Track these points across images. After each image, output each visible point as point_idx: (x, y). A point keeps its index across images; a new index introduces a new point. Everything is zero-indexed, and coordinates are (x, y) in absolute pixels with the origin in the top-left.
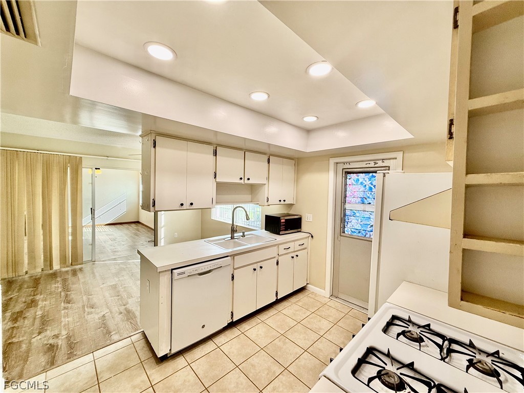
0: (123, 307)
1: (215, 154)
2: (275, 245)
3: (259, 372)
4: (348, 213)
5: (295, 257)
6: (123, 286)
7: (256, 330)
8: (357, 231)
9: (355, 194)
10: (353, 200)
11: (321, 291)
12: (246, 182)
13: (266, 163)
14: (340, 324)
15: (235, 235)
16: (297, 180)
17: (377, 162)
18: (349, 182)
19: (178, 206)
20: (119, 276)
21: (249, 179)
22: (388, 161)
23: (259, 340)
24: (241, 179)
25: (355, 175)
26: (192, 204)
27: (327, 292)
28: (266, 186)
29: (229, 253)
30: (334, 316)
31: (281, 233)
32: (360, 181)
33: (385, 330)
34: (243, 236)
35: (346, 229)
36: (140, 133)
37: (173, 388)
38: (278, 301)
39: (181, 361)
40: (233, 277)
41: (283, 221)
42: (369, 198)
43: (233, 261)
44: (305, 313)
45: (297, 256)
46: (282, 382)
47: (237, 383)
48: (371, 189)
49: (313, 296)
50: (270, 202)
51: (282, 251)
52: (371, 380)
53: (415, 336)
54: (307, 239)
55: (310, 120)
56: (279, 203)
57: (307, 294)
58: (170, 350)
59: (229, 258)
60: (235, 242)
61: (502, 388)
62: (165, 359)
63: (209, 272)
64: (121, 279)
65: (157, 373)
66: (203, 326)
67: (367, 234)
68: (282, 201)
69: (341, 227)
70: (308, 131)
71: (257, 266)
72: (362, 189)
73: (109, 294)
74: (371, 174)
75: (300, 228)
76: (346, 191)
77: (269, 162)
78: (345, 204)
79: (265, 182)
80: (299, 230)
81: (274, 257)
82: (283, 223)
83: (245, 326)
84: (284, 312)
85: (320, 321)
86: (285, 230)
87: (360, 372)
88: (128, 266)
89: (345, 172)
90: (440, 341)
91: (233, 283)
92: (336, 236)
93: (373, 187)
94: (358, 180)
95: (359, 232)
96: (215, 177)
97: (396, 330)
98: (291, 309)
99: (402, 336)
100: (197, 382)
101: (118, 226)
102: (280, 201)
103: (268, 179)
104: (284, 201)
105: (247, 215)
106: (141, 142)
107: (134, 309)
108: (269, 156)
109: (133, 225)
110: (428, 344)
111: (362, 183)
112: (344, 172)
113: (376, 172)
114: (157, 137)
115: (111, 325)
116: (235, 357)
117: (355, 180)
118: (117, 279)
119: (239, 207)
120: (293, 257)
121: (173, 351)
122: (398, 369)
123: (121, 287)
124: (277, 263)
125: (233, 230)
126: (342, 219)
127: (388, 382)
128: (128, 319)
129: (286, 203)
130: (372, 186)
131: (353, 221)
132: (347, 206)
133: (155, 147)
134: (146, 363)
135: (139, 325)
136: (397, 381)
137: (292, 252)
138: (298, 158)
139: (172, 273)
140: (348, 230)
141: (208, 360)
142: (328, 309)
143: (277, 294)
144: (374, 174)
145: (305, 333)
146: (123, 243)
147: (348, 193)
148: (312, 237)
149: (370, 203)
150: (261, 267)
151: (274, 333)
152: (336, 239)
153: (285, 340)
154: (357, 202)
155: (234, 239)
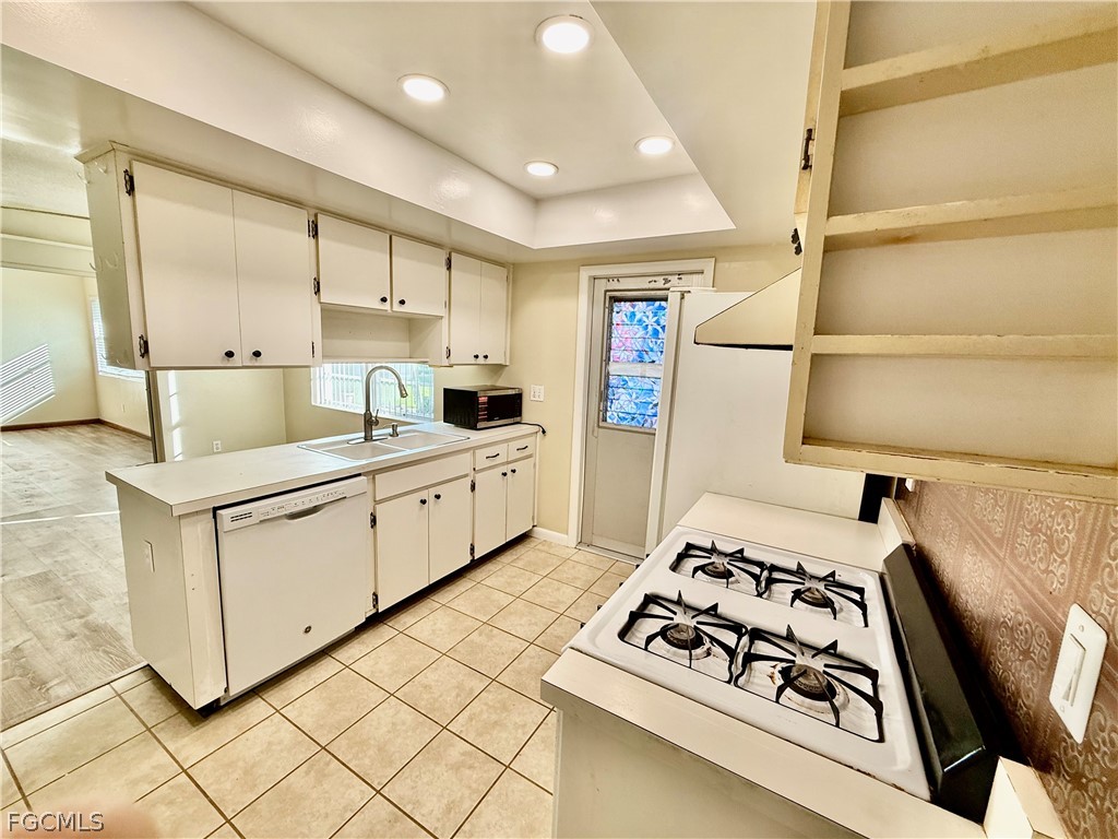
0: (77, 621)
1: (314, 231)
2: (467, 450)
3: (441, 696)
4: (613, 381)
5: (509, 473)
6: (70, 575)
7: (432, 623)
8: (629, 417)
9: (628, 344)
10: (623, 355)
11: (560, 537)
12: (397, 307)
13: (444, 269)
14: (593, 589)
15: (374, 433)
16: (512, 311)
17: (670, 278)
18: (616, 318)
19: (217, 358)
20: (54, 553)
21: (402, 302)
22: (689, 276)
23: (438, 640)
24: (384, 300)
25: (628, 304)
26: (257, 354)
27: (572, 538)
28: (445, 322)
29: (362, 467)
30: (584, 578)
31: (480, 425)
32: (638, 317)
33: (675, 567)
34: (395, 434)
35: (609, 414)
36: (74, 148)
37: (241, 764)
38: (475, 564)
39: (257, 708)
40: (374, 521)
41: (483, 399)
42: (652, 350)
43: (371, 486)
44: (529, 579)
45: (514, 471)
46: (486, 704)
47: (393, 724)
48: (656, 332)
49: (545, 548)
50: (453, 360)
51: (482, 463)
52: (650, 639)
53: (721, 569)
54: (533, 438)
55: (541, 171)
56: (473, 361)
57: (533, 545)
58: (226, 690)
59: (362, 478)
60: (375, 448)
61: (835, 618)
62: (212, 710)
63: (315, 510)
64: (59, 559)
65: (193, 745)
66: (308, 630)
67: (646, 420)
68: (481, 357)
69: (599, 410)
70: (537, 201)
71: (429, 495)
72: (641, 333)
73: (28, 597)
74: (657, 303)
75: (520, 415)
76: (610, 337)
77: (449, 268)
78: (607, 364)
79: (441, 312)
80: (518, 419)
81: (466, 476)
82: (483, 404)
83: (406, 619)
84: (488, 582)
85: (558, 589)
86: (489, 420)
87: (633, 634)
88: (81, 527)
89: (611, 298)
90: (757, 570)
91: (375, 533)
92: (590, 429)
93: (660, 330)
94: (633, 314)
95: (633, 419)
96: (318, 291)
97: (691, 564)
98: (501, 576)
99: (700, 572)
100: (300, 739)
101: (32, 433)
102: (476, 357)
103: (448, 304)
104: (486, 357)
105: (401, 386)
106: (82, 174)
107: (111, 622)
108: (450, 254)
109: (83, 430)
110: (739, 579)
111: (640, 321)
112: (607, 298)
113: (666, 299)
114: (135, 164)
115: (44, 664)
116: (386, 679)
117: (628, 314)
118: (48, 561)
119: (381, 367)
120: (505, 474)
121: (235, 691)
122: (693, 617)
123: (63, 578)
124: (473, 487)
125: (370, 422)
126: (604, 392)
127: (676, 639)
128: (96, 648)
129: (489, 361)
130: (659, 328)
131: (623, 397)
132: (613, 368)
133: (131, 190)
134: (162, 729)
135: (134, 653)
136: (692, 634)
137: (503, 464)
138: (513, 264)
139: (215, 517)
140: (612, 416)
141: (324, 695)
142: (574, 567)
143: (472, 549)
144: (663, 303)
145: (530, 613)
146: (56, 474)
147: (615, 342)
148: (544, 432)
149: (653, 362)
150: (438, 497)
151: (469, 622)
152: (590, 435)
153: (491, 631)
154: (631, 359)
155: (372, 440)
